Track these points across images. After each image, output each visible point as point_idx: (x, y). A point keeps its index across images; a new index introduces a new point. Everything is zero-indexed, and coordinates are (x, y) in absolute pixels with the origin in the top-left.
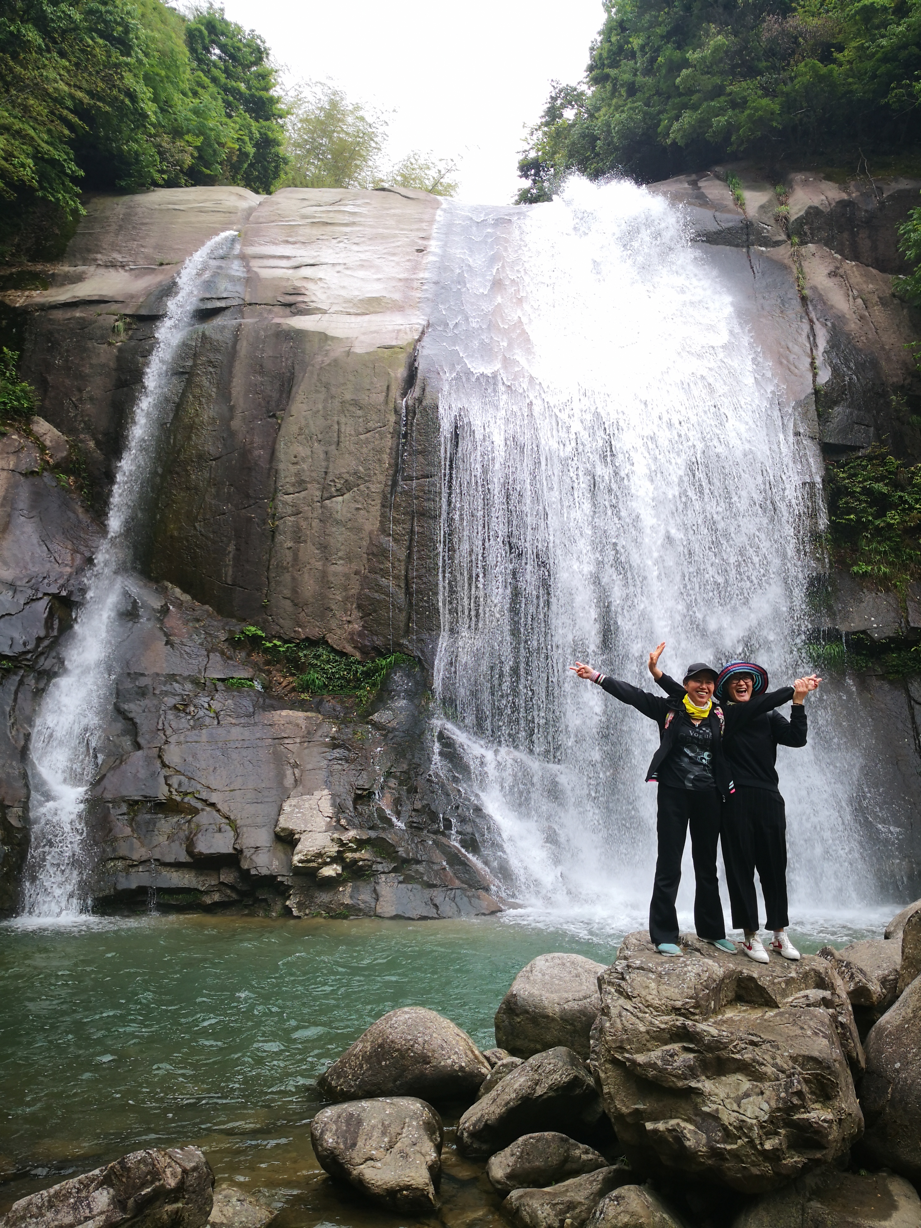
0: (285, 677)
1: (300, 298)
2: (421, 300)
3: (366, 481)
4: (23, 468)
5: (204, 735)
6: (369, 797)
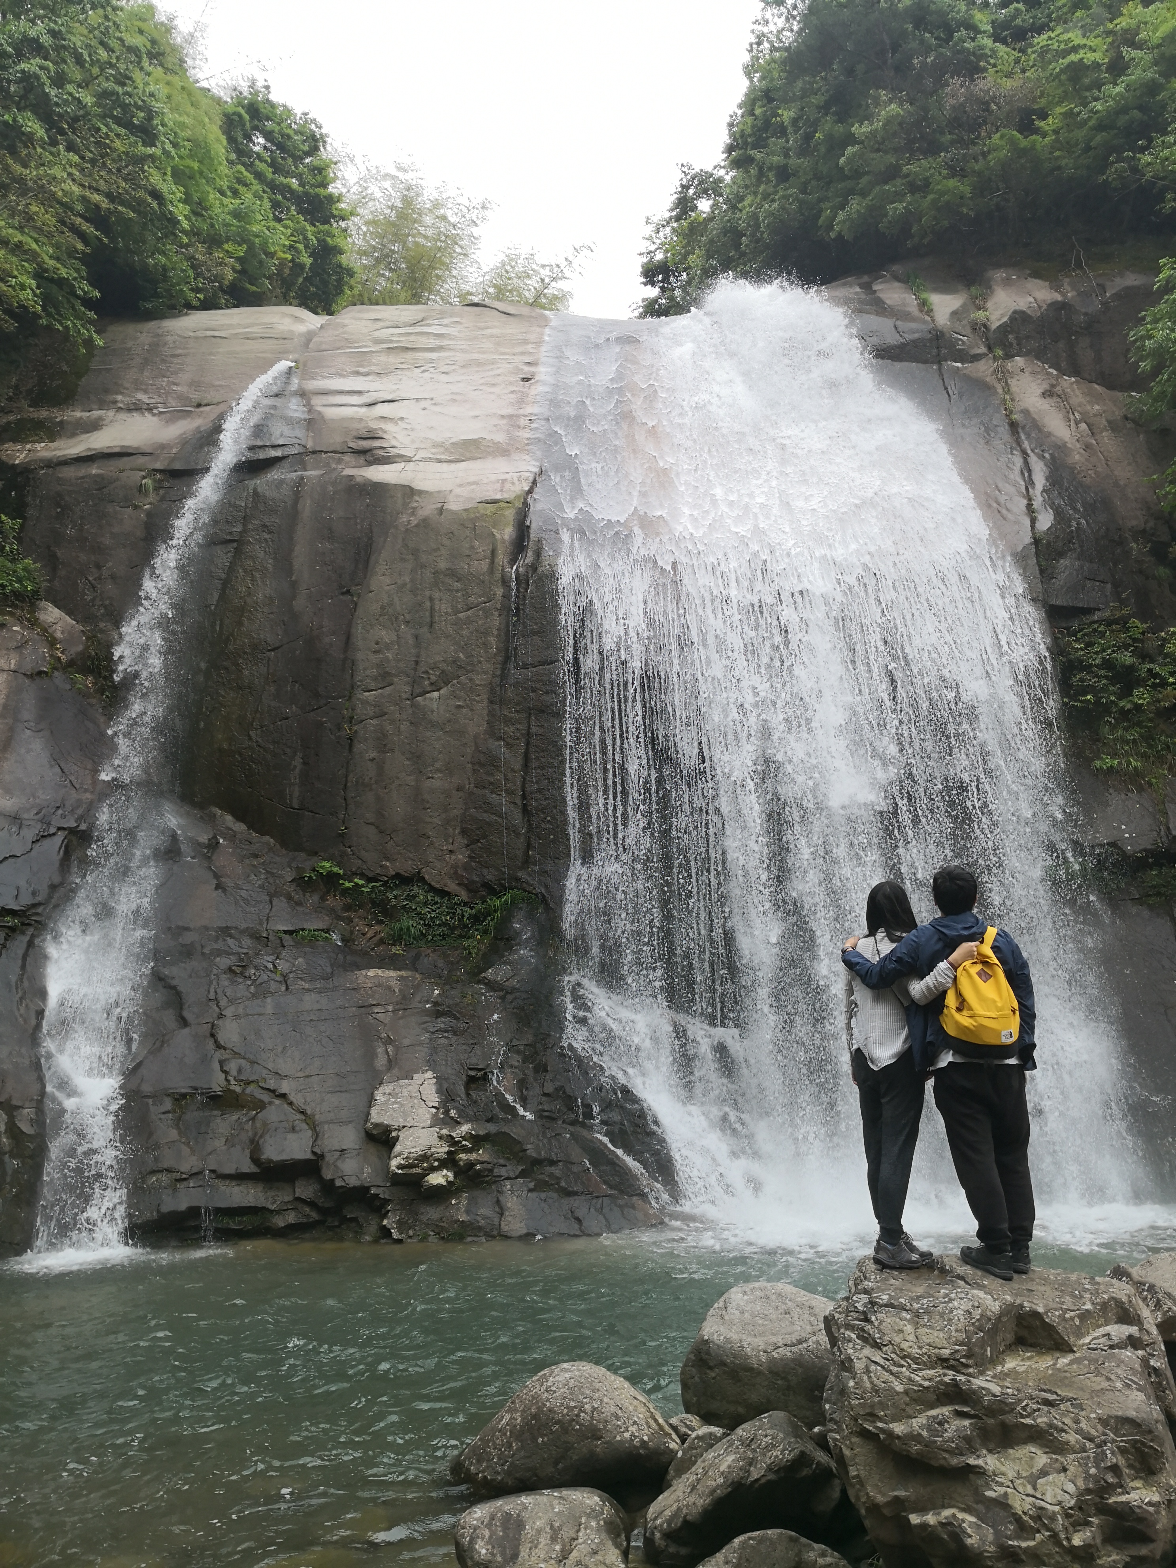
0: (370, 926)
1: (377, 443)
2: (531, 442)
3: (468, 672)
4: (28, 668)
5: (269, 1005)
6: (485, 1079)
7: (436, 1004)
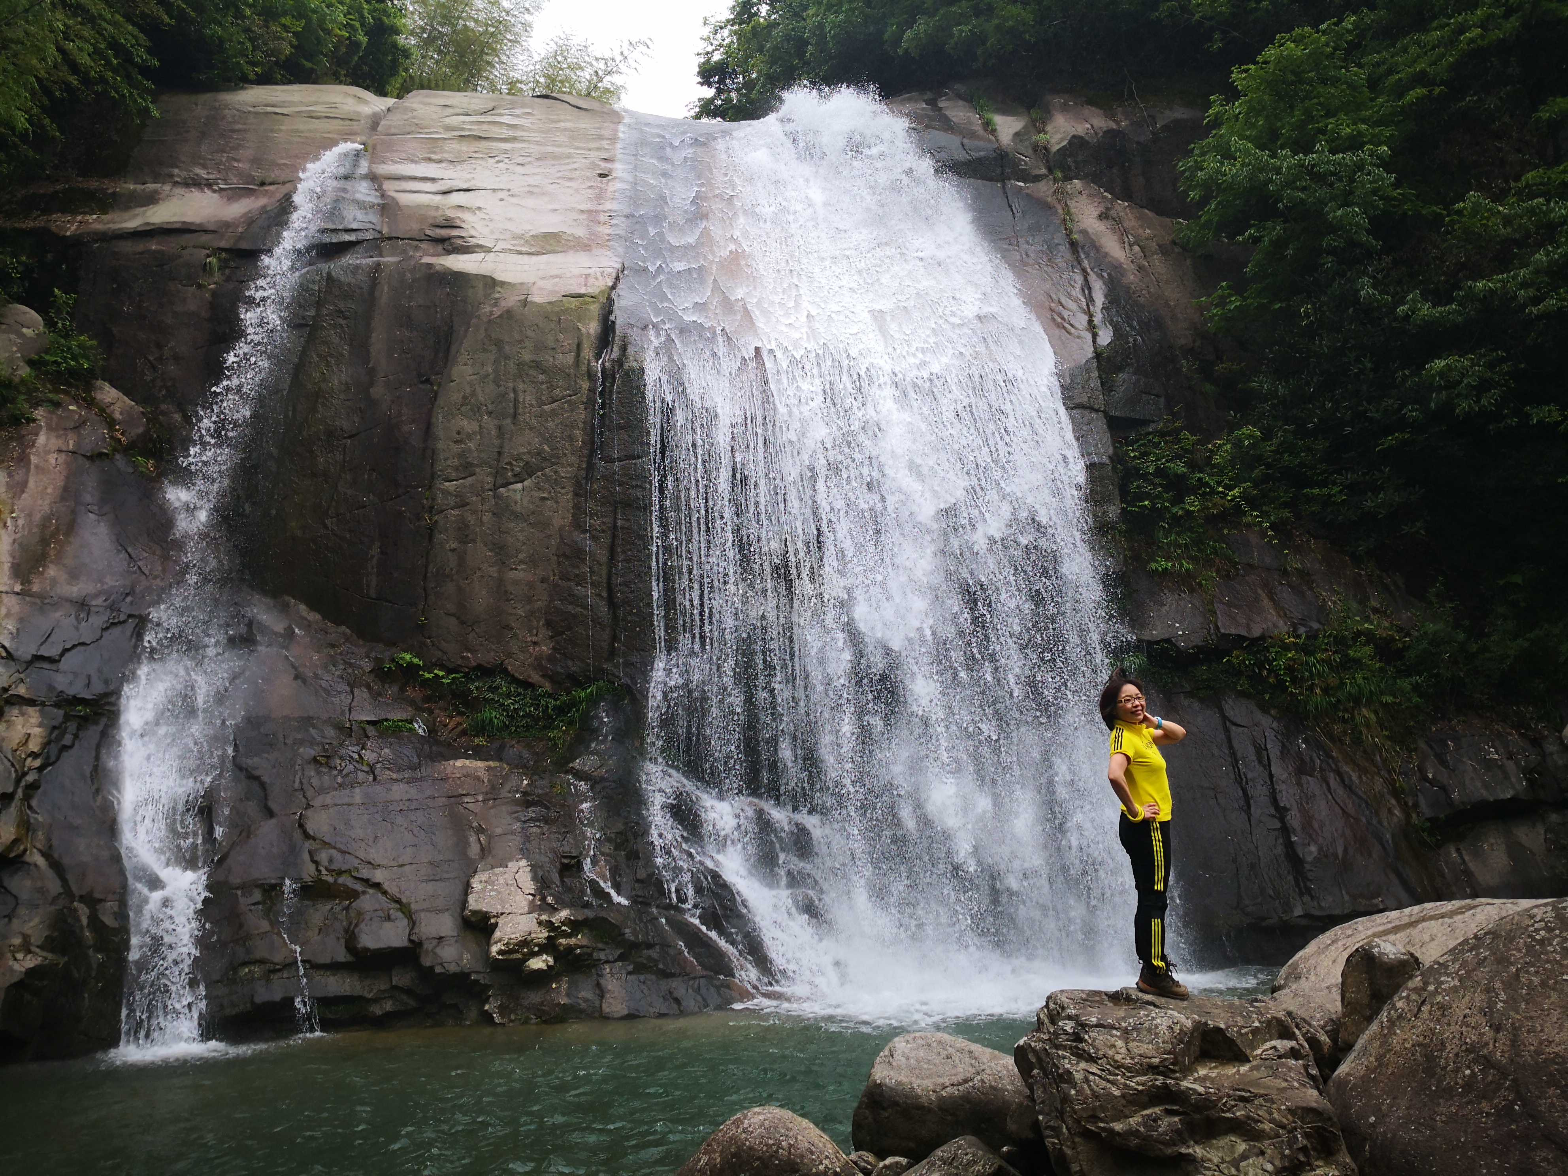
0: (451, 717)
1: (455, 232)
2: (611, 238)
3: (553, 464)
4: (87, 448)
5: (358, 795)
6: (579, 866)
7: (525, 794)
